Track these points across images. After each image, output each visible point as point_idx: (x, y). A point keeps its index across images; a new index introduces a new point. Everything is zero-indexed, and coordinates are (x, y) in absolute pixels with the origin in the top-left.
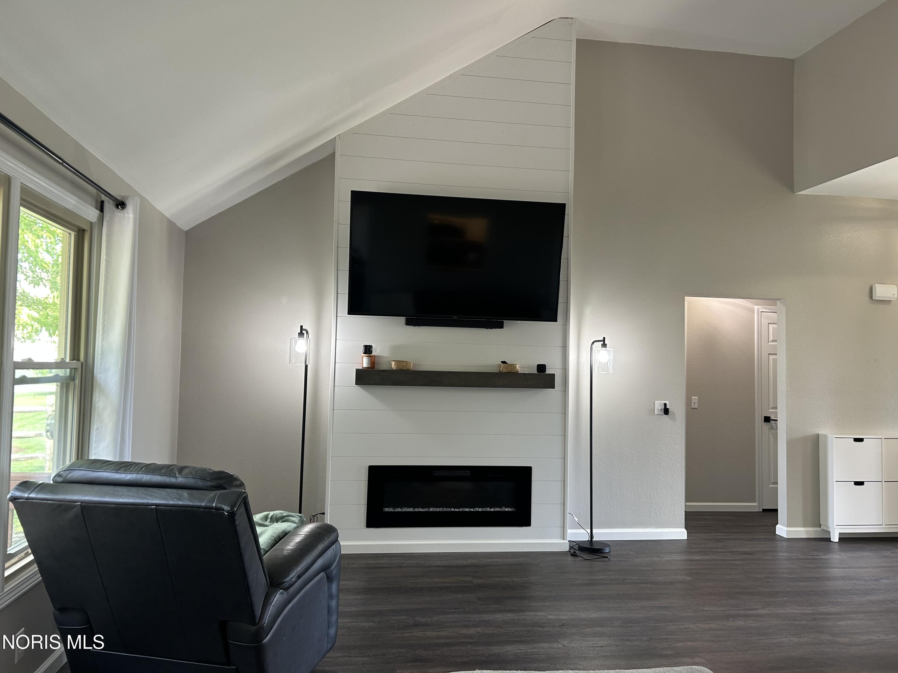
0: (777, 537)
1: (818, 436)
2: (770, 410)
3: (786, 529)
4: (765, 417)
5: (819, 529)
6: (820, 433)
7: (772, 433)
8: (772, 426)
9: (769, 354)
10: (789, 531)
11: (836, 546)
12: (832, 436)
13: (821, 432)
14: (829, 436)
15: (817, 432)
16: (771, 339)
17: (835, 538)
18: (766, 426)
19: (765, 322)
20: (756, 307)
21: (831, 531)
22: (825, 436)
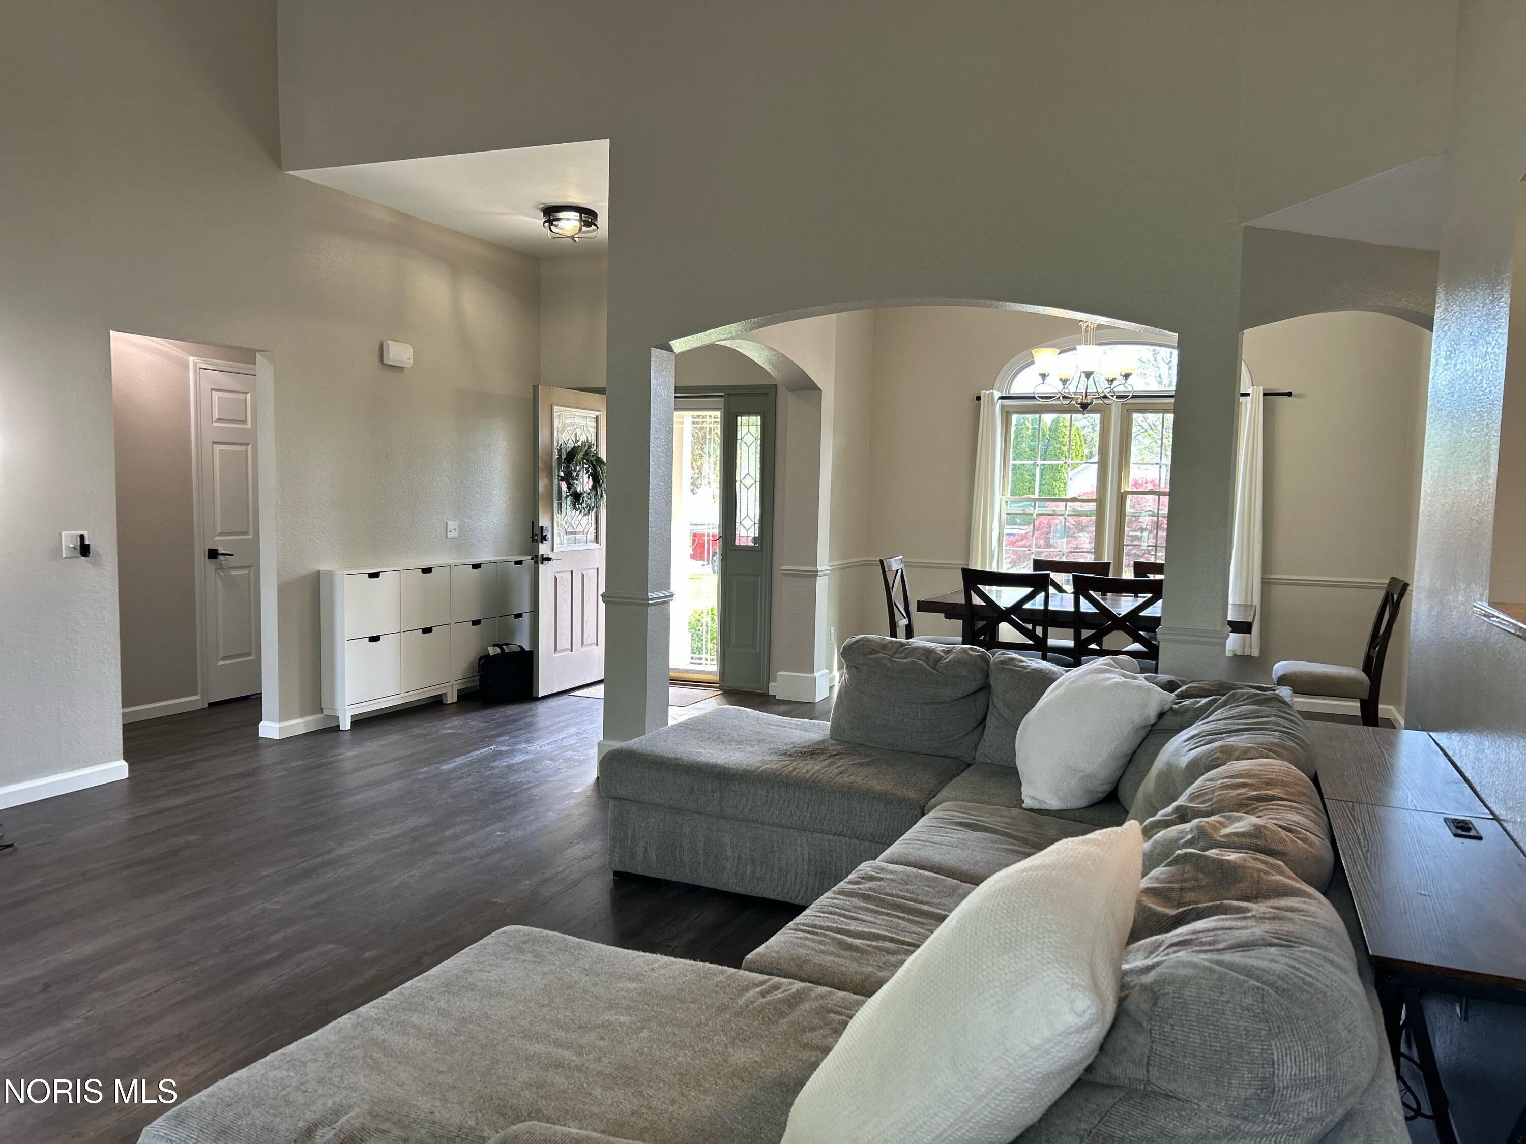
0: (261, 742)
1: (318, 574)
2: (217, 538)
3: (277, 725)
4: (209, 549)
5: (320, 716)
6: (321, 569)
7: (220, 576)
8: (221, 565)
9: (214, 443)
10: (282, 727)
11: (348, 736)
12: (341, 572)
13: (324, 567)
14: (337, 572)
15: (317, 569)
16: (216, 416)
17: (346, 725)
18: (211, 565)
19: (206, 387)
20: (191, 359)
21: (340, 714)
22: (331, 574)
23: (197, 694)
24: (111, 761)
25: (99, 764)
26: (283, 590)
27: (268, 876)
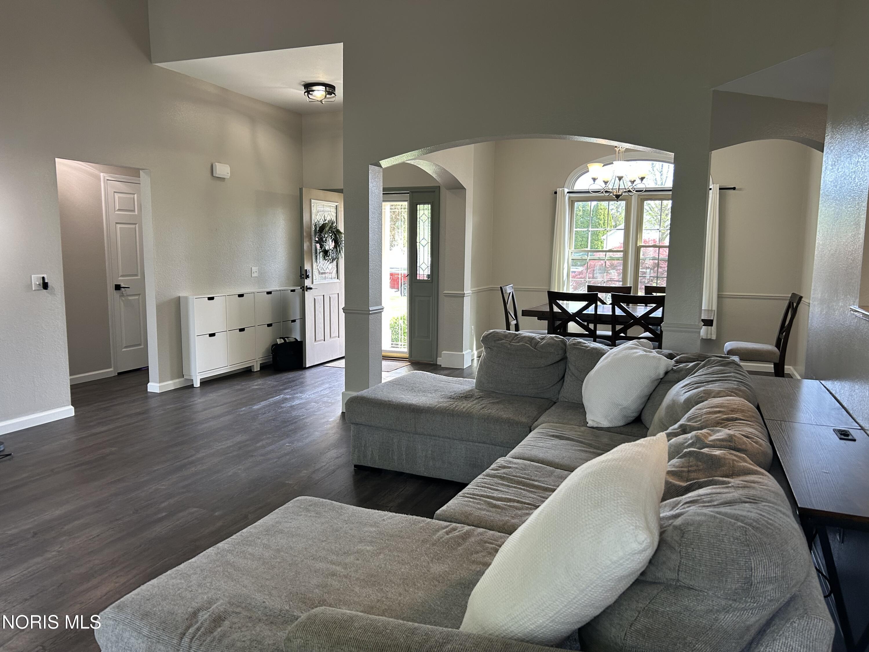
0: (149, 394)
1: (179, 297)
2: (120, 278)
3: (158, 385)
4: (116, 285)
5: (182, 379)
6: (180, 295)
7: (122, 300)
8: (123, 293)
9: (117, 223)
10: (161, 386)
11: (198, 391)
12: (192, 297)
13: (182, 294)
14: (190, 297)
15: (178, 295)
16: (117, 208)
17: (197, 384)
18: (116, 294)
19: (111, 191)
20: (102, 174)
21: (194, 378)
22: (186, 298)
23: (110, 368)
24: (65, 406)
25: (57, 408)
26: (159, 308)
27: (157, 470)
